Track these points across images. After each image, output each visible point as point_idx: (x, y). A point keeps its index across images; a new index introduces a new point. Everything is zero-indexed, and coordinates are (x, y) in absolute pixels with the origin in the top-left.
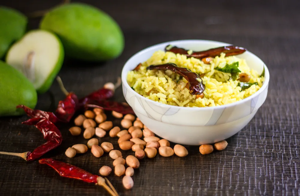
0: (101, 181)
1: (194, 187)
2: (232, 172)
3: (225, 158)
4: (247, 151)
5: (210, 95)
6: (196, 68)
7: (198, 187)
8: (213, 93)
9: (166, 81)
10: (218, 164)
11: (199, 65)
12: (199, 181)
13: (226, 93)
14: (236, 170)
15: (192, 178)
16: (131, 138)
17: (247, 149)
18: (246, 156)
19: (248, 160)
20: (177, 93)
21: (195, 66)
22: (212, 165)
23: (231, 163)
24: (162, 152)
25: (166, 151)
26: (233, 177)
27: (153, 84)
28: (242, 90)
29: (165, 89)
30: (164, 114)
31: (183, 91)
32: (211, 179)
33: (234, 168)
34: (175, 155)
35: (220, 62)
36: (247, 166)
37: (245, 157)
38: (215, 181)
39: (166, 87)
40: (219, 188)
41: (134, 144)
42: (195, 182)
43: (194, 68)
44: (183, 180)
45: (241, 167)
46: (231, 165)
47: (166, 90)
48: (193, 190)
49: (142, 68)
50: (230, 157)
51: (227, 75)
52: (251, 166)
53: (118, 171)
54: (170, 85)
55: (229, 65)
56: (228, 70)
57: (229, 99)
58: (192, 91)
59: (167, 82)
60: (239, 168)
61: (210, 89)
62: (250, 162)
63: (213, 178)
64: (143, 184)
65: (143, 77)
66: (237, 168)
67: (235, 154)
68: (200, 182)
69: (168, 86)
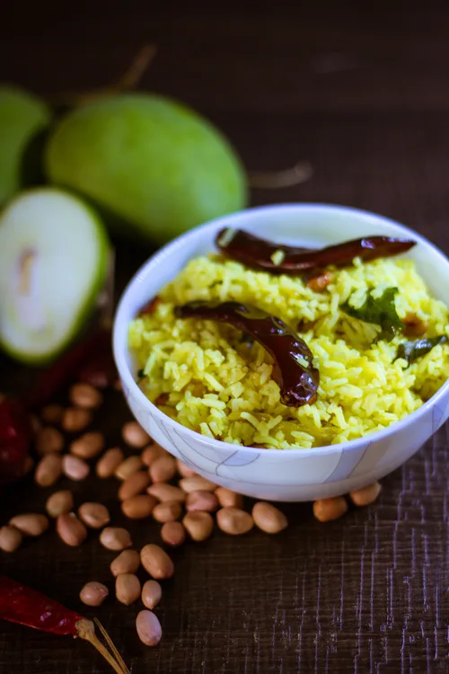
0: (85, 629)
1: (305, 630)
2: (393, 573)
3: (376, 528)
4: (428, 504)
5: (332, 394)
6: (294, 307)
7: (316, 630)
8: (339, 387)
9: (223, 358)
10: (358, 550)
11: (302, 297)
12: (317, 609)
13: (371, 386)
14: (402, 567)
15: (300, 601)
16: (150, 483)
17: (429, 497)
18: (426, 518)
19: (431, 530)
20: (251, 393)
21: (292, 302)
22: (346, 553)
23: (391, 545)
24: (225, 523)
25: (235, 522)
26: (396, 591)
27: (191, 369)
28: (409, 366)
29: (221, 382)
30: (223, 463)
31: (266, 387)
32: (345, 601)
33: (398, 560)
34: (256, 530)
35: (353, 291)
36: (429, 553)
37: (423, 521)
38: (356, 608)
39: (223, 374)
40: (365, 628)
41: (157, 502)
42: (307, 614)
43: (289, 307)
44: (280, 607)
45: (414, 558)
46: (391, 553)
47: (225, 381)
48: (304, 638)
49: (164, 311)
50: (387, 525)
51: (371, 330)
52: (438, 553)
53: (123, 592)
54: (233, 371)
55: (375, 298)
56: (373, 316)
57: (379, 396)
58: (287, 399)
59: (226, 361)
60: (411, 559)
61: (332, 379)
62: (436, 540)
63: (349, 598)
64: (185, 628)
65: (165, 339)
66: (406, 559)
67: (399, 516)
68: (321, 613)
69: (229, 371)
